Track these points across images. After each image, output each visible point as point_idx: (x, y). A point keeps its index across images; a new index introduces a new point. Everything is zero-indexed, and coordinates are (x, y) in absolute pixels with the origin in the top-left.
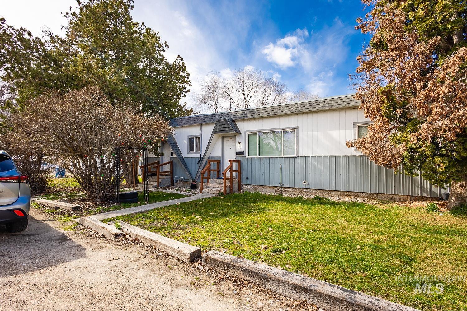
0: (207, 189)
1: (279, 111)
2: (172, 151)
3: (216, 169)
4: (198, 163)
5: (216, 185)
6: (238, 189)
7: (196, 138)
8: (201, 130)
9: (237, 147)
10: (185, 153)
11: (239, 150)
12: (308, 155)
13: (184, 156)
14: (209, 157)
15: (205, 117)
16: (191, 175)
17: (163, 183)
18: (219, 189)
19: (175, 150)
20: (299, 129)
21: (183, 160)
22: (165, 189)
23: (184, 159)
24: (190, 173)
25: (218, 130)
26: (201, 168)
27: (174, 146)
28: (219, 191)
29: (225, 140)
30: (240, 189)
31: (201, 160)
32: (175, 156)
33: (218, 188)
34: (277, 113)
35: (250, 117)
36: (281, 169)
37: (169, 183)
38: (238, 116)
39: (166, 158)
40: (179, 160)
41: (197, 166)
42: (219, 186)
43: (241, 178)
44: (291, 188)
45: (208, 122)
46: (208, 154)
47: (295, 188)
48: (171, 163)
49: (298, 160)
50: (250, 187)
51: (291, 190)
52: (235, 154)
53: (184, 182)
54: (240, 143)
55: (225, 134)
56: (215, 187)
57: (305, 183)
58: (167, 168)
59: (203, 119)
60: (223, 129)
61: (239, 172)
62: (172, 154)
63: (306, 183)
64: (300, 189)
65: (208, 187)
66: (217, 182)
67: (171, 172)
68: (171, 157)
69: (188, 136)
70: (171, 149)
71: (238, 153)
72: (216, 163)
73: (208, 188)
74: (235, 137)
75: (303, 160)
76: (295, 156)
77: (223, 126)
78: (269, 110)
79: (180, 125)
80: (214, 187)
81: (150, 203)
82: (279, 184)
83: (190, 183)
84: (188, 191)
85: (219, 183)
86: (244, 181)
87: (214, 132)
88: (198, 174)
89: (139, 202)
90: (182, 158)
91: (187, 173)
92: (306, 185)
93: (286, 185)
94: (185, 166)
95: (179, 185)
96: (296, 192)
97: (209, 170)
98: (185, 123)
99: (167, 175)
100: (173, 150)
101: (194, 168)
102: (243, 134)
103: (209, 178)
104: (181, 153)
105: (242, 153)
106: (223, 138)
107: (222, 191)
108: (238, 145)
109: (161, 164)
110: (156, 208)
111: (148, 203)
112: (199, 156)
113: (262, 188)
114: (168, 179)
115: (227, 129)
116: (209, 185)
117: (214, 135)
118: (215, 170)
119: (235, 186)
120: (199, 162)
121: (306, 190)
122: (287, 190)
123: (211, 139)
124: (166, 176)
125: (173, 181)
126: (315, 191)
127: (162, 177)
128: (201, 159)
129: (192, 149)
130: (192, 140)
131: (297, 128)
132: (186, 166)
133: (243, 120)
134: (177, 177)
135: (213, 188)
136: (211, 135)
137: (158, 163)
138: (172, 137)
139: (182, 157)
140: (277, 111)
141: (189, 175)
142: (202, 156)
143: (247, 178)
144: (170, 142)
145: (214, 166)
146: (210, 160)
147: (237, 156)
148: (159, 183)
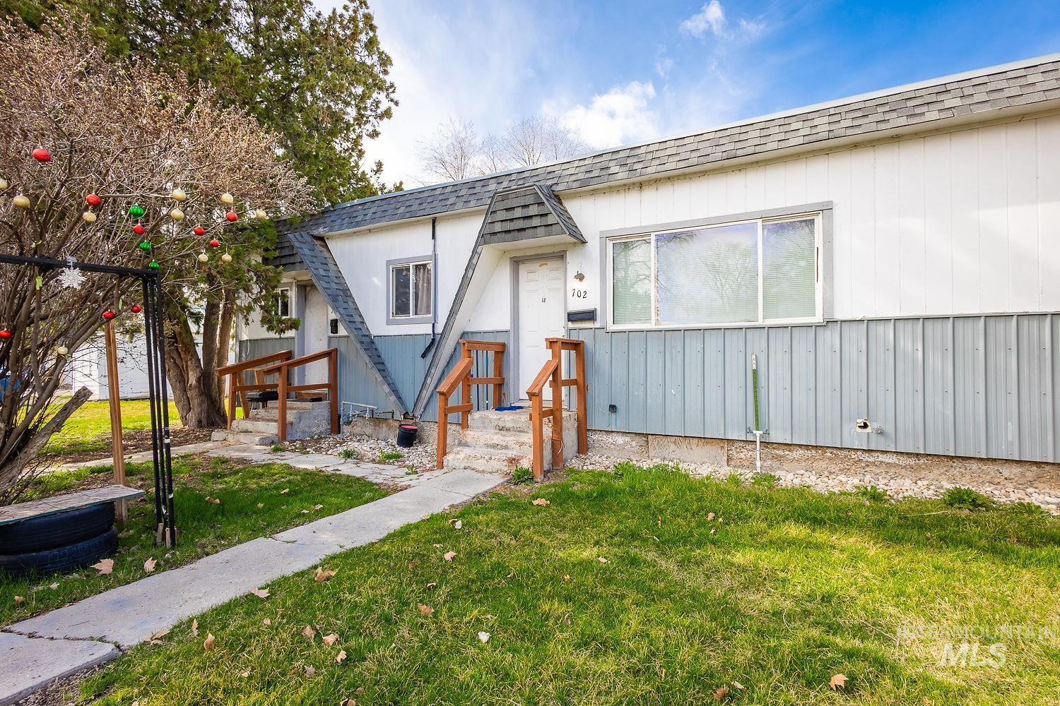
0: (462, 456)
1: (750, 143)
2: (333, 316)
3: (491, 375)
4: (424, 356)
5: (497, 438)
6: (576, 448)
7: (417, 267)
8: (434, 237)
9: (570, 293)
10: (379, 320)
11: (578, 305)
12: (880, 316)
13: (374, 332)
14: (464, 334)
15: (448, 190)
16: (399, 398)
17: (302, 425)
18: (511, 454)
19: (343, 311)
20: (836, 211)
21: (370, 345)
22: (303, 451)
23: (376, 340)
24: (395, 391)
25: (498, 227)
26: (436, 373)
27: (341, 296)
28: (512, 461)
29: (523, 269)
30: (583, 447)
31: (433, 344)
32: (342, 331)
33: (506, 447)
34: (740, 153)
35: (622, 175)
36: (755, 372)
37: (325, 426)
38: (573, 178)
39: (316, 340)
40: (358, 346)
41: (422, 365)
42: (510, 439)
43: (585, 409)
44: (800, 446)
45: (459, 208)
46: (461, 324)
47: (816, 447)
48: (331, 355)
49: (830, 337)
50: (620, 440)
51: (798, 453)
52: (564, 317)
53: (377, 420)
54: (580, 277)
55: (526, 243)
56: (495, 446)
57: (865, 426)
58: (317, 374)
59: (442, 197)
60: (520, 224)
61: (581, 384)
62: (334, 325)
63: (868, 430)
64: (842, 454)
65: (466, 445)
66: (501, 424)
67: (333, 385)
68: (330, 338)
69: (389, 263)
70: (330, 310)
71: (573, 317)
72: (491, 354)
73: (467, 451)
74: (560, 256)
75: (855, 336)
76: (818, 318)
77: (518, 213)
78: (701, 146)
79: (358, 224)
80: (488, 446)
81: (174, 565)
82: (749, 431)
83: (397, 424)
84: (389, 457)
85: (508, 430)
86: (599, 419)
87: (485, 237)
88: (426, 394)
89: (106, 566)
90: (366, 340)
91: (386, 389)
92: (873, 437)
93: (776, 437)
94: (380, 364)
95: (357, 430)
96: (823, 464)
97: (466, 378)
98: (377, 215)
99: (318, 399)
100: (336, 309)
101: (409, 372)
102: (593, 244)
103: (466, 411)
104: (363, 322)
105: (590, 316)
106: (517, 262)
107: (526, 464)
108: (574, 284)
109: (297, 357)
110: (164, 628)
111: (158, 569)
112: (427, 329)
113: (673, 447)
114: (322, 409)
115: (536, 222)
116: (470, 435)
117: (486, 250)
118: (487, 381)
119: (570, 437)
120: (428, 349)
121: (866, 457)
122: (780, 452)
123: (471, 266)
124: (313, 400)
125: (339, 417)
126: (911, 461)
127: (298, 404)
128: (433, 340)
129: (402, 308)
130: (401, 276)
131: (826, 209)
132: (380, 367)
133: (594, 192)
134: (348, 406)
135: (485, 449)
136: (474, 252)
137: (289, 355)
138: (332, 267)
139: (368, 336)
140: (739, 145)
141: (393, 398)
142: (439, 329)
143: (613, 408)
144: (326, 285)
145: (485, 365)
146: (469, 343)
147: (571, 325)
148: (284, 426)
